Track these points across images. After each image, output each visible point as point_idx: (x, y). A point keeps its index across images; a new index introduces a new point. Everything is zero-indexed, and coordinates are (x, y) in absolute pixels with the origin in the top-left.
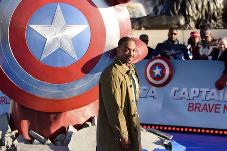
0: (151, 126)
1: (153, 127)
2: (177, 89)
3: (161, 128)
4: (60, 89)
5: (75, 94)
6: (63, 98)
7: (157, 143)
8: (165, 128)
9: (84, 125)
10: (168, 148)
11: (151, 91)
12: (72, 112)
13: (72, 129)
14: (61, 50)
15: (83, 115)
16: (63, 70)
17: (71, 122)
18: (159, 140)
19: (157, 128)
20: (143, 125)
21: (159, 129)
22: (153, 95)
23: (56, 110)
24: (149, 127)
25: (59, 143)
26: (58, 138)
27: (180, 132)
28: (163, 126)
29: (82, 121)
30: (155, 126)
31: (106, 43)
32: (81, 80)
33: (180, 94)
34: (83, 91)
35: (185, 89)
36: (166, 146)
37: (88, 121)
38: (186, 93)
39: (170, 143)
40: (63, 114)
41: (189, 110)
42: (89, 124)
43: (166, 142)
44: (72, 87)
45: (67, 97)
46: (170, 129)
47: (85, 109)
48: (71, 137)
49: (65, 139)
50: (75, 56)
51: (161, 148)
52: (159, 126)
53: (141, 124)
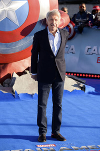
0: (71, 73)
1: (72, 74)
2: (90, 47)
3: (78, 75)
4: (7, 47)
5: (18, 51)
6: (9, 53)
7: (75, 86)
8: (81, 75)
9: (24, 73)
10: (83, 89)
11: (71, 49)
12: (15, 63)
13: (15, 75)
14: (8, 19)
15: (23, 66)
16: (9, 33)
17: (15, 71)
18: (76, 83)
19: (75, 75)
20: (68, 73)
21: (76, 76)
22: (72, 51)
23: (4, 61)
24: (69, 74)
25: (6, 85)
26: (6, 81)
27: (91, 78)
28: (79, 74)
29: (22, 69)
30: (74, 73)
31: (40, 14)
32: (22, 40)
33: (92, 51)
34: (23, 49)
35: (95, 48)
36: (81, 88)
37: (27, 69)
38: (96, 50)
39: (84, 86)
40: (9, 64)
41: (98, 62)
42: (28, 72)
43: (82, 85)
44: (16, 46)
45: (12, 53)
46: (84, 75)
47: (25, 61)
48: (14, 81)
49: (10, 82)
50: (17, 23)
51: (78, 89)
52: (77, 73)
53: (66, 72)
